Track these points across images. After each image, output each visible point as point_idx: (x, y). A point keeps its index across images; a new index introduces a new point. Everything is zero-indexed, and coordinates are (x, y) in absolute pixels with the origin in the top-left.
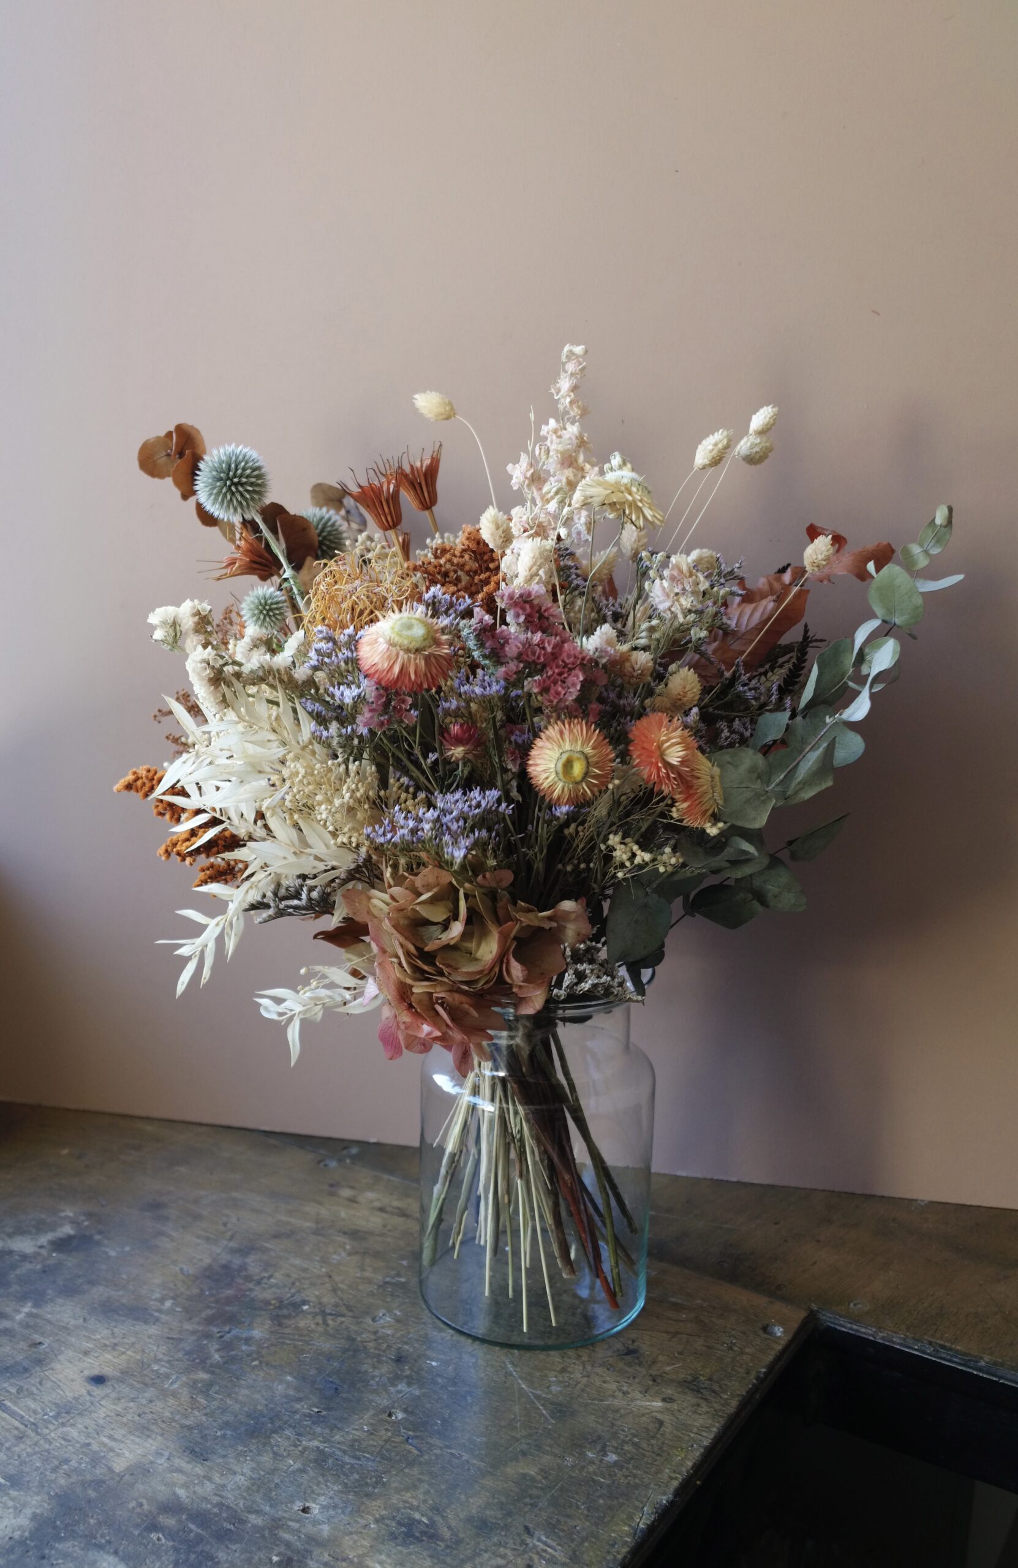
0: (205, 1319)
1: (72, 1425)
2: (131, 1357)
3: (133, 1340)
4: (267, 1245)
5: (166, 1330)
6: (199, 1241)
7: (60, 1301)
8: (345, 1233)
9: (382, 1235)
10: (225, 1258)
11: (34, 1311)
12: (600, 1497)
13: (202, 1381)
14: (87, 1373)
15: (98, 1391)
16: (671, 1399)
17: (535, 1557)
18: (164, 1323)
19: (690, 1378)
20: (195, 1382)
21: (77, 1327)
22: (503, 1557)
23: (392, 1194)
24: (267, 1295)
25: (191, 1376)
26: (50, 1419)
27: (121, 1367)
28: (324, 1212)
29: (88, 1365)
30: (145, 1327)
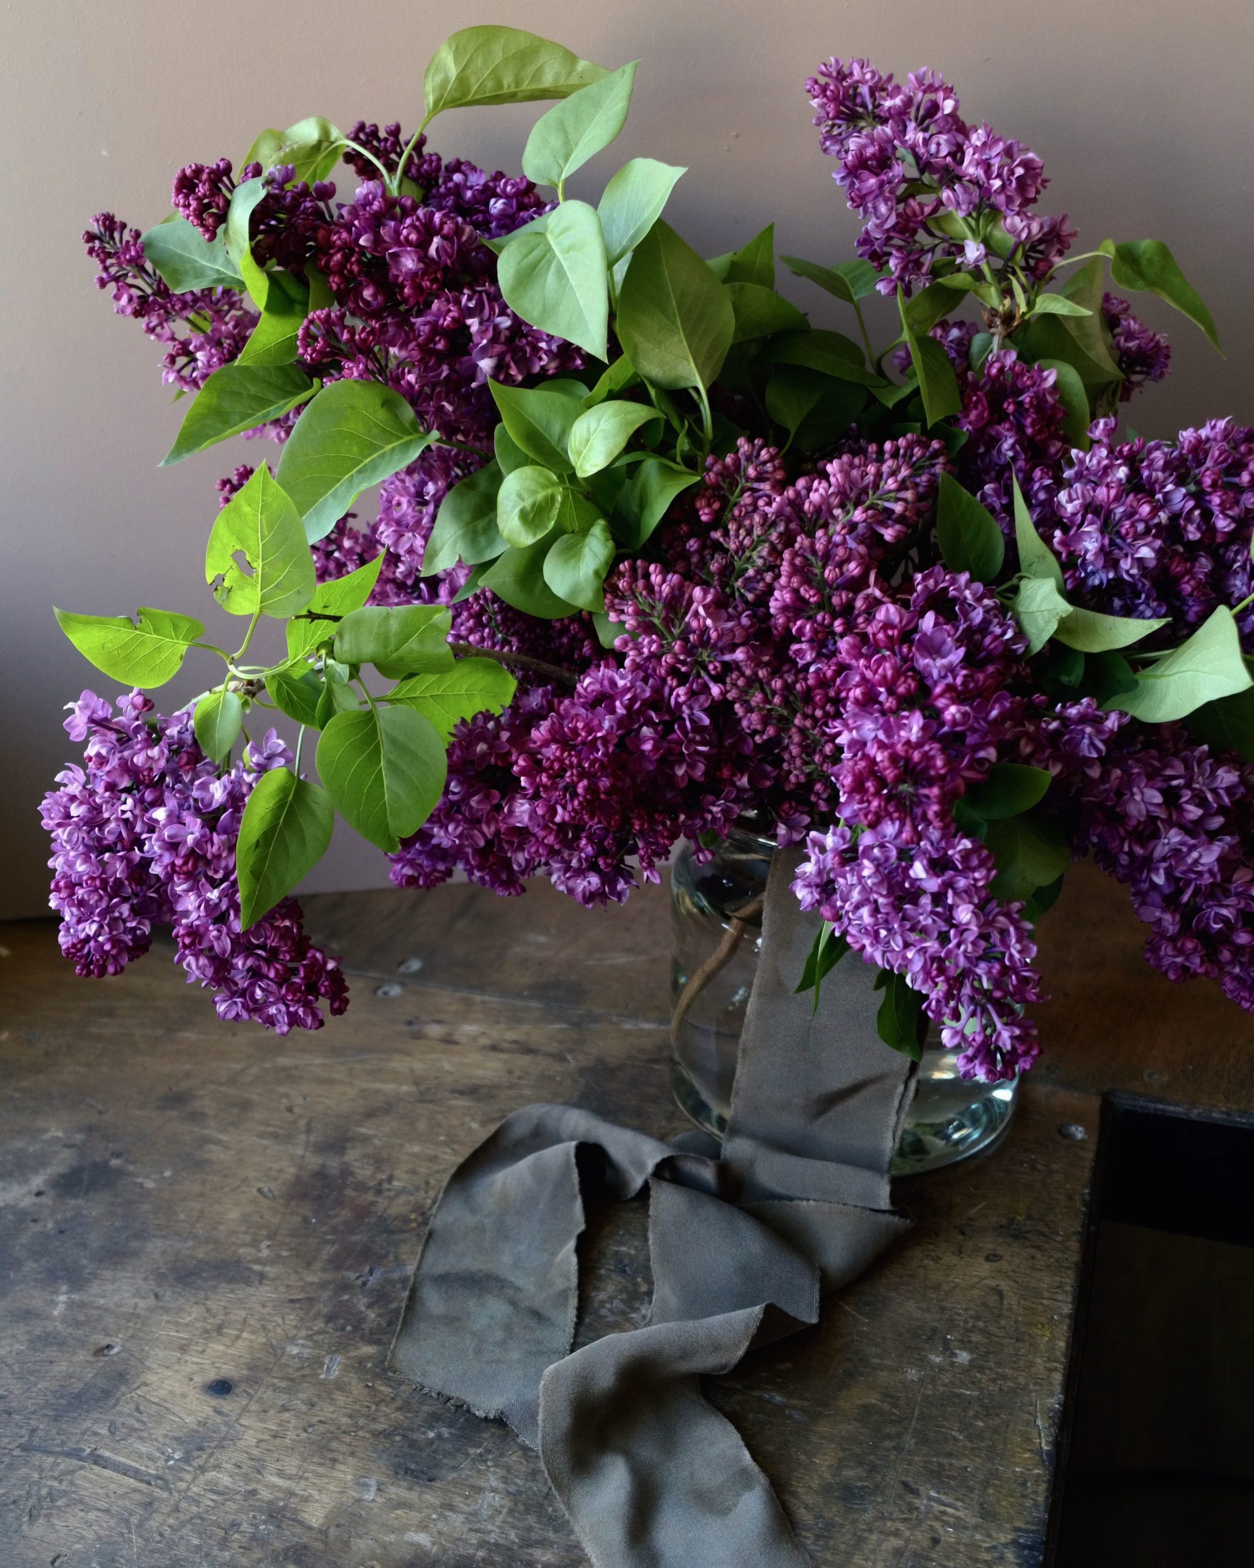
0: (330, 1262)
1: (217, 1467)
2: (252, 1341)
3: (243, 1314)
4: (363, 1130)
5: (282, 1289)
6: (265, 1142)
7: (108, 1274)
8: (462, 1093)
9: (512, 1086)
10: (314, 1161)
11: (75, 1297)
12: (976, 1417)
13: (370, 1358)
14: (198, 1379)
15: (227, 1405)
16: (995, 1255)
17: (937, 1525)
18: (273, 1280)
19: (1004, 1221)
20: (361, 1362)
21: (151, 1310)
22: (896, 1534)
23: (497, 1022)
24: (399, 1207)
25: (352, 1354)
26: (181, 1464)
27: (241, 1361)
28: (418, 1066)
29: (195, 1367)
30: (251, 1290)
